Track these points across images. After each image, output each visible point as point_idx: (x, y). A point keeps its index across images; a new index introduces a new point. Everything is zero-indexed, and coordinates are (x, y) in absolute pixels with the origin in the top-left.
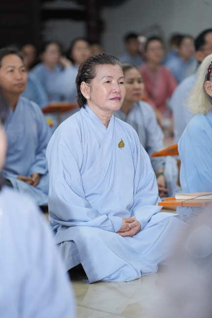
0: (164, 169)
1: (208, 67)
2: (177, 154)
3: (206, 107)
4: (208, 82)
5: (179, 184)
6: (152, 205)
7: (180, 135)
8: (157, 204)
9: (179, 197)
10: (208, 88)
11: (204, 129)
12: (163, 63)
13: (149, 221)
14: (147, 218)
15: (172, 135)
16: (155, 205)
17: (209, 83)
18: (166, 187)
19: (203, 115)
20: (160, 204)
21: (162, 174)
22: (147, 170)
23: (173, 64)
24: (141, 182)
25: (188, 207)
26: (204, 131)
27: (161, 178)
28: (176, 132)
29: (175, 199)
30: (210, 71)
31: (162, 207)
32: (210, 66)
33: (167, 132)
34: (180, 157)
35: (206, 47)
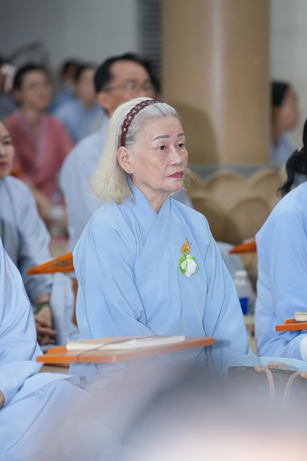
0: (49, 295)
1: (121, 123)
2: (73, 270)
3: (121, 191)
4: (123, 148)
5: (74, 321)
6: (26, 359)
7: (78, 236)
8: (34, 357)
9: (73, 347)
10: (123, 158)
11: (116, 229)
12: (49, 110)
13: (19, 389)
14: (15, 384)
15: (66, 235)
16: (31, 359)
17: (125, 151)
18: (53, 327)
19: (115, 205)
20: (39, 359)
21: (48, 303)
22: (17, 299)
23: (67, 112)
24: (6, 319)
25: (89, 364)
26: (116, 231)
27: (45, 311)
28: (72, 231)
29: (66, 350)
30: (125, 129)
31: (42, 364)
32: (124, 123)
33: (56, 231)
34: (77, 274)
35: (114, 84)
